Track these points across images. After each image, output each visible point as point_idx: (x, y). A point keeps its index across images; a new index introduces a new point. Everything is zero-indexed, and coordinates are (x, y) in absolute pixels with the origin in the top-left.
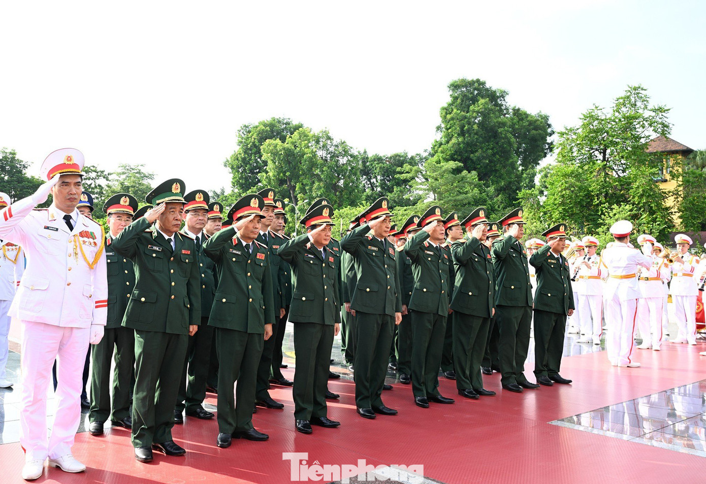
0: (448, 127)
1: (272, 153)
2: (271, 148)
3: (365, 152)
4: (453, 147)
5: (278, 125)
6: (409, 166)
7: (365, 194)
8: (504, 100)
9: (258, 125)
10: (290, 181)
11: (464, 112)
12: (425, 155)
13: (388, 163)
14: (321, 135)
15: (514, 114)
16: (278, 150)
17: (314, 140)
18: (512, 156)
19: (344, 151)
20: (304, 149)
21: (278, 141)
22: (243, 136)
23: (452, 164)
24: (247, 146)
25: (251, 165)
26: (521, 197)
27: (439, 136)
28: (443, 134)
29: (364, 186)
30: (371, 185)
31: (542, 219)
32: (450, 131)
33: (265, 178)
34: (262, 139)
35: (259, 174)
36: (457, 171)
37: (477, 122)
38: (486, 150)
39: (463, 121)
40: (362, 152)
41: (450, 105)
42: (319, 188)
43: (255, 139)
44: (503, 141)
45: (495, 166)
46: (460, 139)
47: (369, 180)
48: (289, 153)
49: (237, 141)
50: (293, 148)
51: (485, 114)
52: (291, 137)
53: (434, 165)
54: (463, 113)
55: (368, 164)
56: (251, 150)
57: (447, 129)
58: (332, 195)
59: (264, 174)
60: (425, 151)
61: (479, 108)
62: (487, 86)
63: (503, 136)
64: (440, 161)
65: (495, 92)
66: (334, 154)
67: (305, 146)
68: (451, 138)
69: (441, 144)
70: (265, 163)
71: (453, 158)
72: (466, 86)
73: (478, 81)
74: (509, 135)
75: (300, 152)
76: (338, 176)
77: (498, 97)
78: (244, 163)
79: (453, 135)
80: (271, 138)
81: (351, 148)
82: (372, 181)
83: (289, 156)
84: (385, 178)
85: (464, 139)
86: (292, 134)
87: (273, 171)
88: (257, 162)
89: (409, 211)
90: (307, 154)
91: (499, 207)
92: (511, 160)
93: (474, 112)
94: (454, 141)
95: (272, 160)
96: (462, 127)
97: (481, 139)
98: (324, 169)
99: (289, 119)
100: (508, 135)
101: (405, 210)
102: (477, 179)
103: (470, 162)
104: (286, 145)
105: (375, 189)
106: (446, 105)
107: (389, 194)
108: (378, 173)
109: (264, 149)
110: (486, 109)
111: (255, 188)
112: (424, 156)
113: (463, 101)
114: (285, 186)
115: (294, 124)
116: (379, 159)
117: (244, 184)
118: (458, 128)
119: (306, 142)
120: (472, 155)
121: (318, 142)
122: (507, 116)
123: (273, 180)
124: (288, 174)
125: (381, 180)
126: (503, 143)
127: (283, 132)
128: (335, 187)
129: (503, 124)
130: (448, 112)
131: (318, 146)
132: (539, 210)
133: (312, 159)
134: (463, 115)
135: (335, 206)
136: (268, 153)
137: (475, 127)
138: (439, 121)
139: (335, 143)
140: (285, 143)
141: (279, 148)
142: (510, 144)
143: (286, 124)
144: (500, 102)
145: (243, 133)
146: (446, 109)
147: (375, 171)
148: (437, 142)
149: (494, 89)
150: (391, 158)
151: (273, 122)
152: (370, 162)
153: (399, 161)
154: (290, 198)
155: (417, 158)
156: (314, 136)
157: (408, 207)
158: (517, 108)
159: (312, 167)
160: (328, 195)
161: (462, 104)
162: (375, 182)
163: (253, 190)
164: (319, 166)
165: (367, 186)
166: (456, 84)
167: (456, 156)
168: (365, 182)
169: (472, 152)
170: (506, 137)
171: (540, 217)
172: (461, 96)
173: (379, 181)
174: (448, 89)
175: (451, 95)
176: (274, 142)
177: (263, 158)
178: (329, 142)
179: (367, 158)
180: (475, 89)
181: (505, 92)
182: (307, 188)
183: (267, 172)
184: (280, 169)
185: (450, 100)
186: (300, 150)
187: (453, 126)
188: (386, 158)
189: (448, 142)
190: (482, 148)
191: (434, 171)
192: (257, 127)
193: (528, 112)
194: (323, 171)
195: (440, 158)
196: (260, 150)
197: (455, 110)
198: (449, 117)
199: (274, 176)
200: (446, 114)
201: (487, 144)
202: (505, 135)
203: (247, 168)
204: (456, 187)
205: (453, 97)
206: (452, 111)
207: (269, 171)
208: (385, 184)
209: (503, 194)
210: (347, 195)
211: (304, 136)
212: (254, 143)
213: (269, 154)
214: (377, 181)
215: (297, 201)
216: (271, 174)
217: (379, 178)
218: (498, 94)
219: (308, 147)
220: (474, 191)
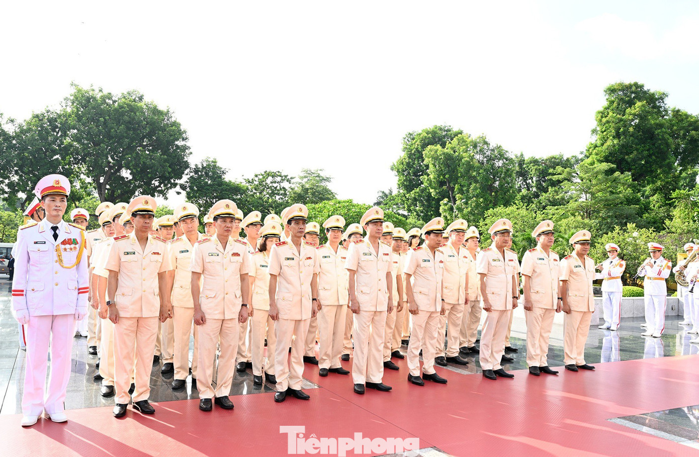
0: (603, 130)
1: (432, 158)
2: (432, 154)
3: (522, 155)
4: (607, 149)
5: (440, 132)
6: (561, 168)
7: (521, 194)
8: (663, 102)
9: (421, 132)
10: (449, 183)
11: (620, 115)
12: (580, 156)
13: (543, 165)
14: (478, 140)
15: (674, 116)
16: (439, 155)
17: (472, 145)
18: (669, 156)
19: (500, 154)
20: (462, 153)
21: (439, 147)
22: (408, 142)
23: (605, 166)
24: (411, 151)
25: (414, 168)
26: (674, 197)
27: (595, 139)
28: (598, 136)
29: (521, 186)
30: (527, 185)
31: (696, 218)
32: (605, 133)
33: (426, 180)
34: (424, 146)
35: (421, 177)
36: (610, 172)
37: (634, 124)
38: (642, 152)
39: (618, 124)
40: (519, 155)
41: (607, 108)
42: (475, 189)
43: (418, 145)
44: (660, 142)
45: (651, 166)
46: (616, 142)
47: (525, 181)
48: (448, 157)
49: (403, 148)
50: (452, 152)
51: (642, 117)
52: (450, 143)
53: (587, 167)
54: (618, 116)
55: (525, 166)
56: (415, 155)
57: (603, 132)
58: (488, 195)
59: (426, 177)
60: (582, 153)
61: (636, 111)
62: (645, 89)
63: (660, 137)
64: (594, 163)
65: (653, 94)
66: (491, 157)
67: (463, 151)
68: (606, 140)
69: (596, 146)
70: (427, 167)
71: (606, 160)
72: (623, 90)
73: (636, 85)
74: (667, 136)
75: (458, 156)
76: (494, 178)
77: (657, 99)
78: (408, 167)
79: (608, 138)
80: (432, 144)
81: (507, 152)
82: (528, 182)
83: (448, 159)
84: (541, 179)
85: (620, 141)
86: (452, 140)
87: (434, 174)
88: (420, 166)
89: (560, 210)
90: (465, 158)
91: (654, 206)
92: (668, 161)
93: (631, 114)
94: (609, 143)
95: (433, 164)
96: (618, 129)
97: (636, 141)
98: (480, 172)
99: (450, 126)
100: (665, 136)
101: (557, 209)
102: (631, 180)
103: (624, 163)
104: (445, 150)
105: (531, 189)
106: (602, 109)
107: (543, 194)
108: (534, 174)
109: (426, 154)
110: (642, 111)
111: (418, 189)
112: (580, 158)
113: (619, 104)
114: (445, 187)
115: (454, 131)
116: (535, 162)
117: (408, 185)
118: (613, 131)
119: (464, 147)
120: (626, 157)
121: (475, 146)
122: (665, 117)
123: (434, 182)
124: (447, 176)
125: (536, 181)
126: (660, 144)
127: (444, 138)
128: (491, 188)
129: (661, 126)
130: (603, 116)
131: (475, 151)
132: (693, 210)
133: (470, 162)
134: (618, 118)
135: (491, 205)
136: (429, 158)
137: (631, 129)
138: (594, 124)
139: (491, 147)
140: (445, 149)
141: (438, 153)
142: (668, 145)
143: (447, 131)
144: (658, 104)
145: (408, 140)
146: (601, 113)
147: (531, 173)
148: (592, 144)
149: (652, 91)
150: (547, 160)
151: (435, 130)
152: (526, 164)
153: (555, 162)
154: (449, 198)
155: (573, 161)
156: (472, 142)
157: (559, 207)
158: (677, 109)
159: (470, 170)
160: (484, 195)
161: (618, 108)
162: (531, 183)
163: (416, 191)
164: (475, 169)
165: (523, 187)
166: (613, 88)
167: (610, 158)
168: (521, 182)
169: (628, 154)
170: (663, 139)
171: (694, 217)
172: (617, 100)
173: (535, 182)
174: (605, 93)
175: (607, 99)
176: (435, 148)
177: (425, 162)
178: (485, 147)
179: (524, 160)
180: (632, 92)
181: (664, 94)
182: (465, 189)
183: (428, 175)
184: (440, 173)
185: (606, 104)
186: (459, 154)
187: (608, 129)
188: (542, 160)
189: (602, 145)
190: (637, 150)
191: (586, 172)
192: (420, 135)
193: (689, 113)
194: (479, 173)
195: (594, 159)
196: (423, 155)
197: (611, 114)
198: (604, 120)
199: (434, 178)
200: (602, 117)
201: (643, 145)
202: (663, 136)
203: (410, 171)
204: (608, 187)
205: (609, 101)
206: (608, 114)
207: (430, 174)
208: (541, 184)
209: (659, 193)
210: (501, 195)
211: (462, 142)
212: (417, 149)
213: (431, 159)
214: (533, 182)
215: (455, 200)
216: (432, 176)
217: (534, 179)
218: (657, 97)
219: (466, 151)
220: (627, 192)
